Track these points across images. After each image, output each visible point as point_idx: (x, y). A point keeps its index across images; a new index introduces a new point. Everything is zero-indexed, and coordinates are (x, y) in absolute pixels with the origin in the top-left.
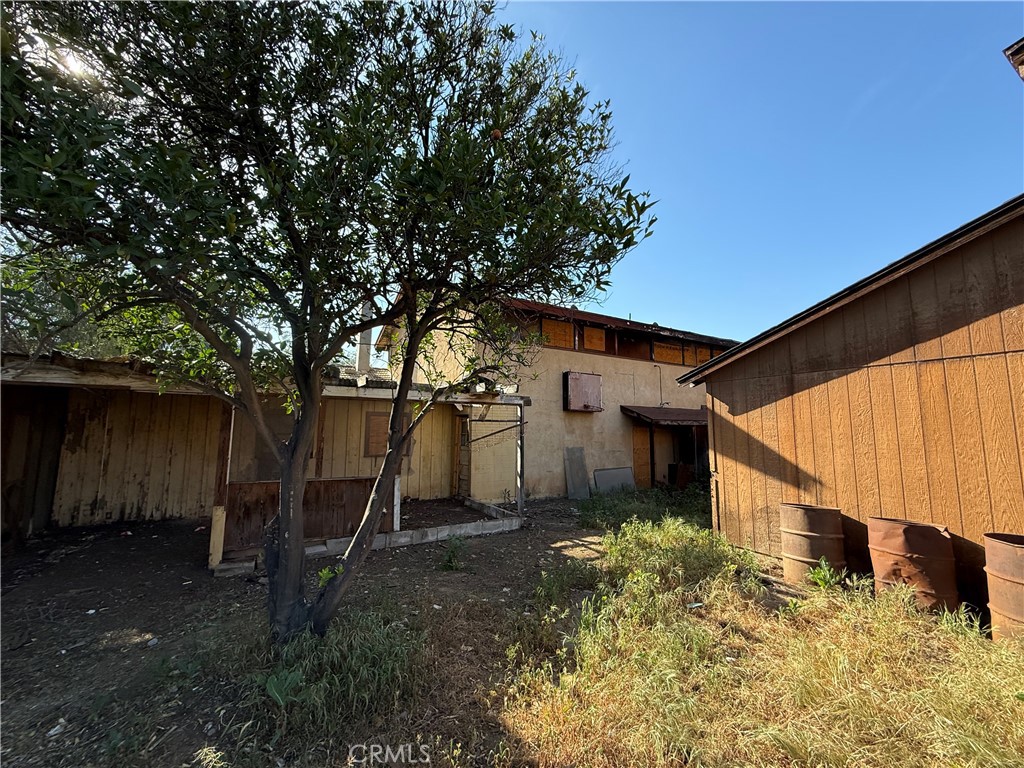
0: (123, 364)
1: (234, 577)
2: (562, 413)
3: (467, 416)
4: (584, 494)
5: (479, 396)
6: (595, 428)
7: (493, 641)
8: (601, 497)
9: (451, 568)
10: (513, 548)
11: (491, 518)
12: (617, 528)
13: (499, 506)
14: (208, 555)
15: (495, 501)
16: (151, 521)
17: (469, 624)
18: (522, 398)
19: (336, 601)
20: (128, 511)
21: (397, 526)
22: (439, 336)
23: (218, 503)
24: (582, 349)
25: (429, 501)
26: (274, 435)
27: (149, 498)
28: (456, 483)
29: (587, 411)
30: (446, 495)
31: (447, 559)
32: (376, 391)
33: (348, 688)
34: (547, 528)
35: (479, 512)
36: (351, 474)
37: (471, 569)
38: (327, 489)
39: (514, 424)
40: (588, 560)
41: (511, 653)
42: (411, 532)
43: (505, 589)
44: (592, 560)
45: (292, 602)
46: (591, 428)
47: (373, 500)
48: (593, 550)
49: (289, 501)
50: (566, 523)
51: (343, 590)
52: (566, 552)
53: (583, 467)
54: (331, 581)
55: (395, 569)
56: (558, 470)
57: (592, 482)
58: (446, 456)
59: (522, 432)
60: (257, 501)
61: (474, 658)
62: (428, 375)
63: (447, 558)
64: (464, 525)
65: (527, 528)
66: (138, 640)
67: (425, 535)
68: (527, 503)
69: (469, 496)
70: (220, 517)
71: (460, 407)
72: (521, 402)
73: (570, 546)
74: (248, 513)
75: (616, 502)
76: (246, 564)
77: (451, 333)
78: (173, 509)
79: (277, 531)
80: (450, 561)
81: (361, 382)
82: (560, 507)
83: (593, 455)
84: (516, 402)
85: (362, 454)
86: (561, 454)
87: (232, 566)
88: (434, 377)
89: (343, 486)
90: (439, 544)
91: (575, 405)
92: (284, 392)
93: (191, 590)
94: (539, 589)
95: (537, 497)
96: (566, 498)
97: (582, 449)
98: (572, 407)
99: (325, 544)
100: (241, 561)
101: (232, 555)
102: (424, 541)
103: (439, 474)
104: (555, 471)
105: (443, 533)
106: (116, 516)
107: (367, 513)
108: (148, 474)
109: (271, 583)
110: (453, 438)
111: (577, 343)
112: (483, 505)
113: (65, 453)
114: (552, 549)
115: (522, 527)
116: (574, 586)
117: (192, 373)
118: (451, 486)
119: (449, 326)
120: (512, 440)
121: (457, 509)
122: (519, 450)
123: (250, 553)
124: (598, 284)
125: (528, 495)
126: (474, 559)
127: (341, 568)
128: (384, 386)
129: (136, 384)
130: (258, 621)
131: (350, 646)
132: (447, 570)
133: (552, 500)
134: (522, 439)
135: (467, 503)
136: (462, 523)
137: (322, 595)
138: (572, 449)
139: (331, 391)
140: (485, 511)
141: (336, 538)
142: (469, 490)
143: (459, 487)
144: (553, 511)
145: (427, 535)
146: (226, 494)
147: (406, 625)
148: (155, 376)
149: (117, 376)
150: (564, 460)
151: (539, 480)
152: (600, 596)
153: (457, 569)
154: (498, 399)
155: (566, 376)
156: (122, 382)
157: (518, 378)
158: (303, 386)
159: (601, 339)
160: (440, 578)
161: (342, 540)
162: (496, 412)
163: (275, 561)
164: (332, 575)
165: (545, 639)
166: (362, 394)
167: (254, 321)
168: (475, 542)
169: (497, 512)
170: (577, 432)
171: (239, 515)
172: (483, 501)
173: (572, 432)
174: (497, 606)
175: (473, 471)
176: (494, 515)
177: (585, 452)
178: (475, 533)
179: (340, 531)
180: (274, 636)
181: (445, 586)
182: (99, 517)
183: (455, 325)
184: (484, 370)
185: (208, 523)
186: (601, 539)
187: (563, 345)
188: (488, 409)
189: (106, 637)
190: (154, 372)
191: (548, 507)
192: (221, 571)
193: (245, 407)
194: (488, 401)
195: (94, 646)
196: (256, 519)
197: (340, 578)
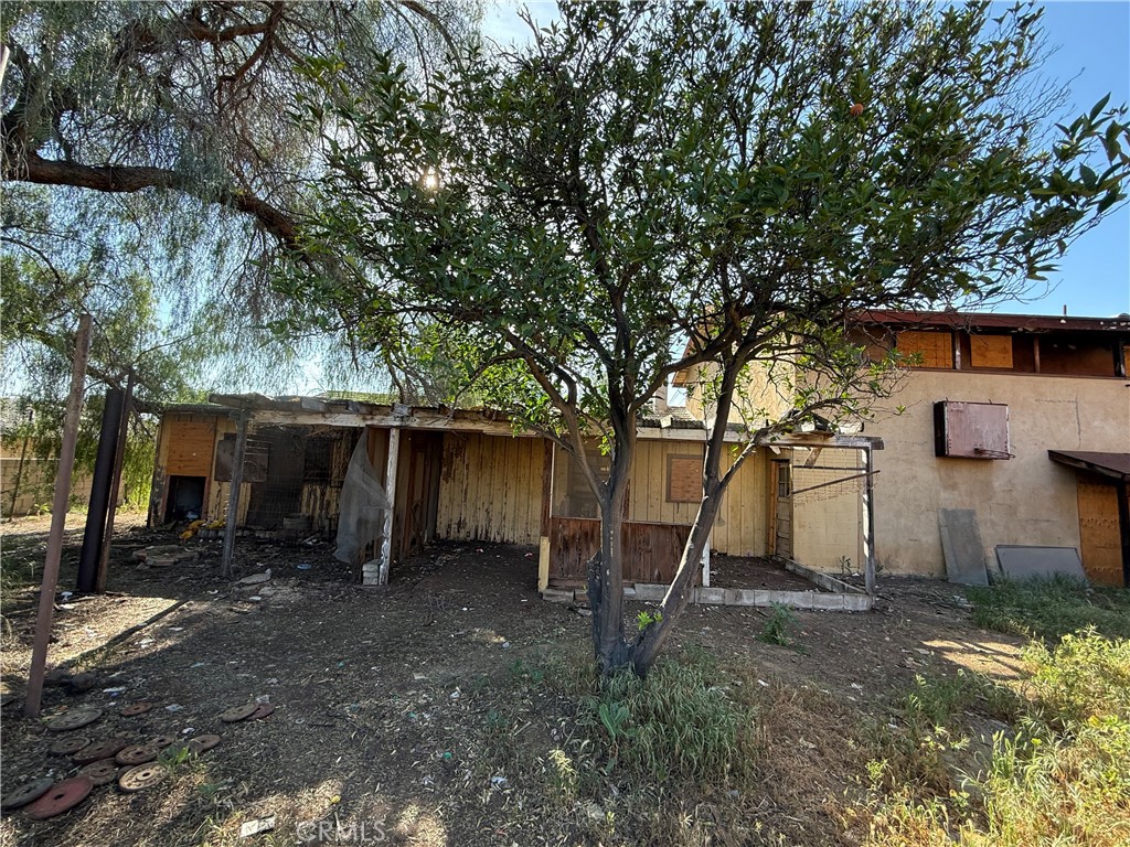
0: (478, 412)
1: (558, 603)
2: (933, 461)
3: (787, 461)
4: (977, 579)
5: (805, 436)
6: (996, 484)
7: (844, 746)
8: (1012, 586)
9: (777, 642)
10: (861, 633)
11: (824, 590)
12: (1052, 641)
13: (835, 576)
14: (538, 580)
15: (827, 569)
16: (494, 543)
17: (807, 716)
18: (869, 439)
19: (656, 647)
20: (480, 532)
21: (706, 581)
22: (755, 368)
23: (544, 534)
24: (968, 366)
25: (740, 557)
26: (596, 476)
27: (493, 524)
28: (772, 540)
29: (979, 457)
30: (760, 553)
31: (772, 629)
32: (680, 431)
33: (674, 742)
34: (914, 617)
35: (806, 580)
36: (654, 519)
37: (804, 649)
38: (633, 531)
39: (855, 473)
40: (997, 677)
41: (876, 769)
42: (722, 590)
43: (854, 685)
44: (1005, 678)
45: (613, 638)
46: (988, 485)
47: (690, 549)
48: (1003, 663)
49: (610, 540)
50: (947, 616)
51: (662, 637)
52: (950, 657)
53: (974, 539)
54: (651, 626)
55: (707, 628)
56: (929, 538)
57: (993, 563)
58: (759, 508)
59: (869, 484)
60: (574, 537)
61: (818, 758)
62: (743, 412)
63: (769, 629)
64: (789, 593)
65: (882, 612)
66: (496, 640)
67: (739, 597)
68: (879, 579)
69: (792, 558)
70: (545, 545)
71: (776, 450)
72: (868, 444)
73: (958, 650)
74: (566, 548)
75: (1046, 599)
76: (567, 594)
77: (771, 362)
78: (509, 536)
79: (598, 568)
80: (774, 632)
81: (665, 422)
82: (934, 591)
83: (993, 524)
84: (859, 444)
85: (664, 498)
86: (932, 516)
87: (555, 593)
88: (750, 415)
89: (649, 530)
90: (758, 610)
91: (955, 447)
92: (600, 433)
93: (528, 607)
94: (913, 698)
95: (894, 573)
96: (945, 581)
97: (971, 514)
98: (952, 451)
99: (633, 587)
100: (562, 590)
101: (555, 583)
102: (739, 603)
103: (751, 529)
104: (924, 539)
105: (763, 598)
106: (472, 536)
107: (683, 562)
108: (492, 503)
109: (595, 616)
110: (768, 487)
111: (958, 359)
112: (812, 572)
113: (442, 482)
114: (925, 647)
115: (873, 610)
116: (973, 709)
117: (532, 418)
118: (767, 544)
119: (770, 355)
120: (853, 495)
121: (777, 573)
122: (865, 507)
123: (570, 584)
124: (1031, 273)
125: (879, 568)
126: (804, 638)
127: (659, 615)
128: (689, 426)
129: (487, 428)
130: (584, 650)
131: (672, 699)
132: (770, 643)
133: (919, 580)
134: (869, 492)
135: (790, 567)
136: (784, 590)
137: (642, 638)
138: (953, 511)
139: (644, 433)
140: (816, 580)
141: (644, 583)
142: (791, 551)
143: (777, 546)
144: (922, 595)
145: (741, 597)
146: (549, 526)
147: (728, 693)
148: (510, 422)
149: (474, 421)
150: (940, 527)
151: (897, 551)
152: (1027, 735)
153: (783, 645)
154: (832, 441)
155: (939, 409)
156: (478, 427)
157: (871, 413)
158: (619, 429)
159: (1004, 351)
160: (763, 651)
161: (650, 586)
162: (828, 457)
163: (598, 596)
164: (651, 620)
165: (927, 768)
166: (666, 435)
167: (577, 368)
168: (804, 616)
169: (833, 584)
170: (963, 488)
171: (561, 548)
172: (812, 568)
173: (954, 487)
174: (844, 703)
175: (796, 529)
176: (829, 586)
177: (979, 517)
178: (804, 606)
179: (647, 576)
180: (600, 667)
181: (770, 661)
182: (462, 535)
183: (776, 352)
184: (820, 405)
185: (536, 551)
186: (1019, 651)
187: (932, 363)
188: (817, 453)
189: (475, 632)
190: (510, 418)
191: (913, 588)
192: (548, 595)
193: (572, 448)
194: (818, 442)
195: (469, 637)
196: (573, 552)
197: (659, 625)
